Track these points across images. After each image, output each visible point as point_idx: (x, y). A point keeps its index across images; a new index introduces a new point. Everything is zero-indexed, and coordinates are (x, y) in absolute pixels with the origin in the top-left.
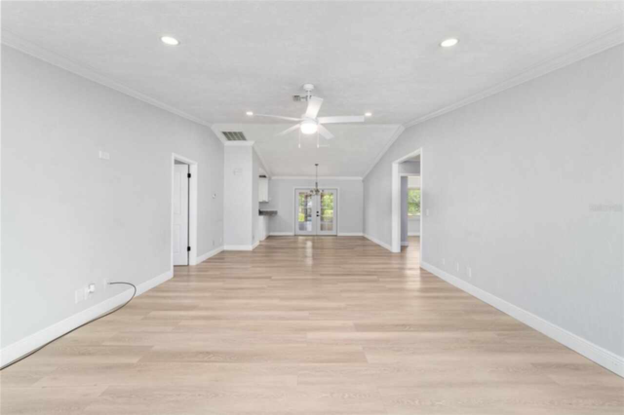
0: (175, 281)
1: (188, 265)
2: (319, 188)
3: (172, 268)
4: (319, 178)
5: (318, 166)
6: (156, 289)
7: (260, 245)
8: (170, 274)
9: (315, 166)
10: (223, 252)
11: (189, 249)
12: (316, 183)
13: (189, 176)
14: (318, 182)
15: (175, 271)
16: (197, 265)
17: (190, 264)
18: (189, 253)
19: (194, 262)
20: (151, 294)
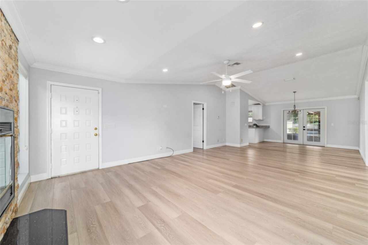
0: (193, 153)
1: (203, 149)
2: (296, 109)
3: (193, 148)
4: (296, 102)
5: (296, 93)
6: (184, 154)
7: (249, 145)
8: (192, 150)
9: (294, 93)
10: (225, 146)
11: (203, 141)
12: (295, 106)
13: (203, 109)
14: (295, 104)
15: (194, 149)
16: (207, 149)
17: (204, 148)
18: (203, 144)
19: (205, 148)
20: (182, 155)
